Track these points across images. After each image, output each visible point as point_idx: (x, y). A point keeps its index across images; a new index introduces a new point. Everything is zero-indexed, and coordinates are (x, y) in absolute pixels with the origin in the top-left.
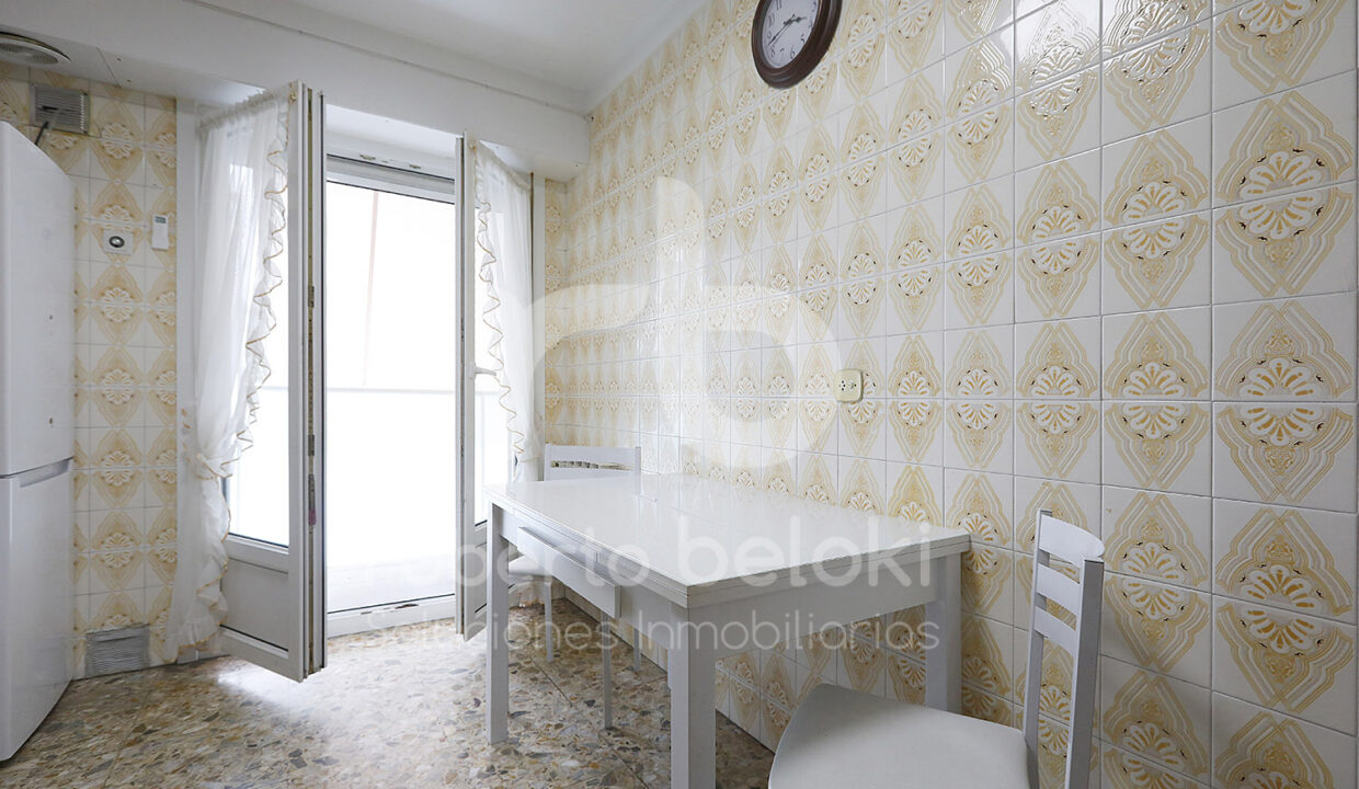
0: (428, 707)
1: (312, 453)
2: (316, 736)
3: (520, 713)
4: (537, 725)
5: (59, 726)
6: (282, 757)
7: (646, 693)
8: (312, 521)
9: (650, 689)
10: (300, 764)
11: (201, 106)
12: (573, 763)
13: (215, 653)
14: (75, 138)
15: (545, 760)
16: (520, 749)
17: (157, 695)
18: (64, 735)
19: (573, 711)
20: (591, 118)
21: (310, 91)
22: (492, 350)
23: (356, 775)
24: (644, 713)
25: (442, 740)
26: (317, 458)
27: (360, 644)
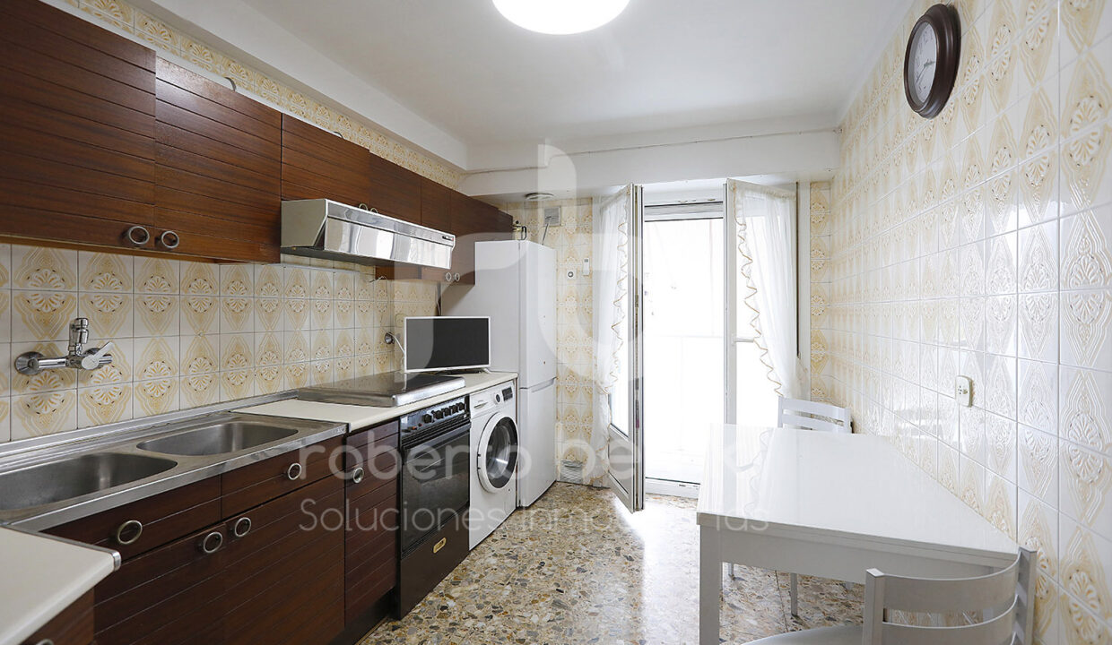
0: (690, 553)
1: (637, 388)
2: (630, 545)
3: (740, 579)
4: (747, 591)
5: (546, 500)
6: (613, 548)
7: (843, 607)
8: (637, 426)
9: (849, 606)
10: (618, 554)
11: (602, 197)
12: (755, 623)
13: (605, 486)
14: (557, 228)
15: (737, 612)
16: (726, 599)
17: (581, 498)
18: (547, 503)
19: (777, 593)
20: (840, 130)
21: (636, 187)
22: (753, 323)
23: (637, 570)
24: (829, 619)
25: (687, 574)
26: (640, 391)
27: (676, 503)
